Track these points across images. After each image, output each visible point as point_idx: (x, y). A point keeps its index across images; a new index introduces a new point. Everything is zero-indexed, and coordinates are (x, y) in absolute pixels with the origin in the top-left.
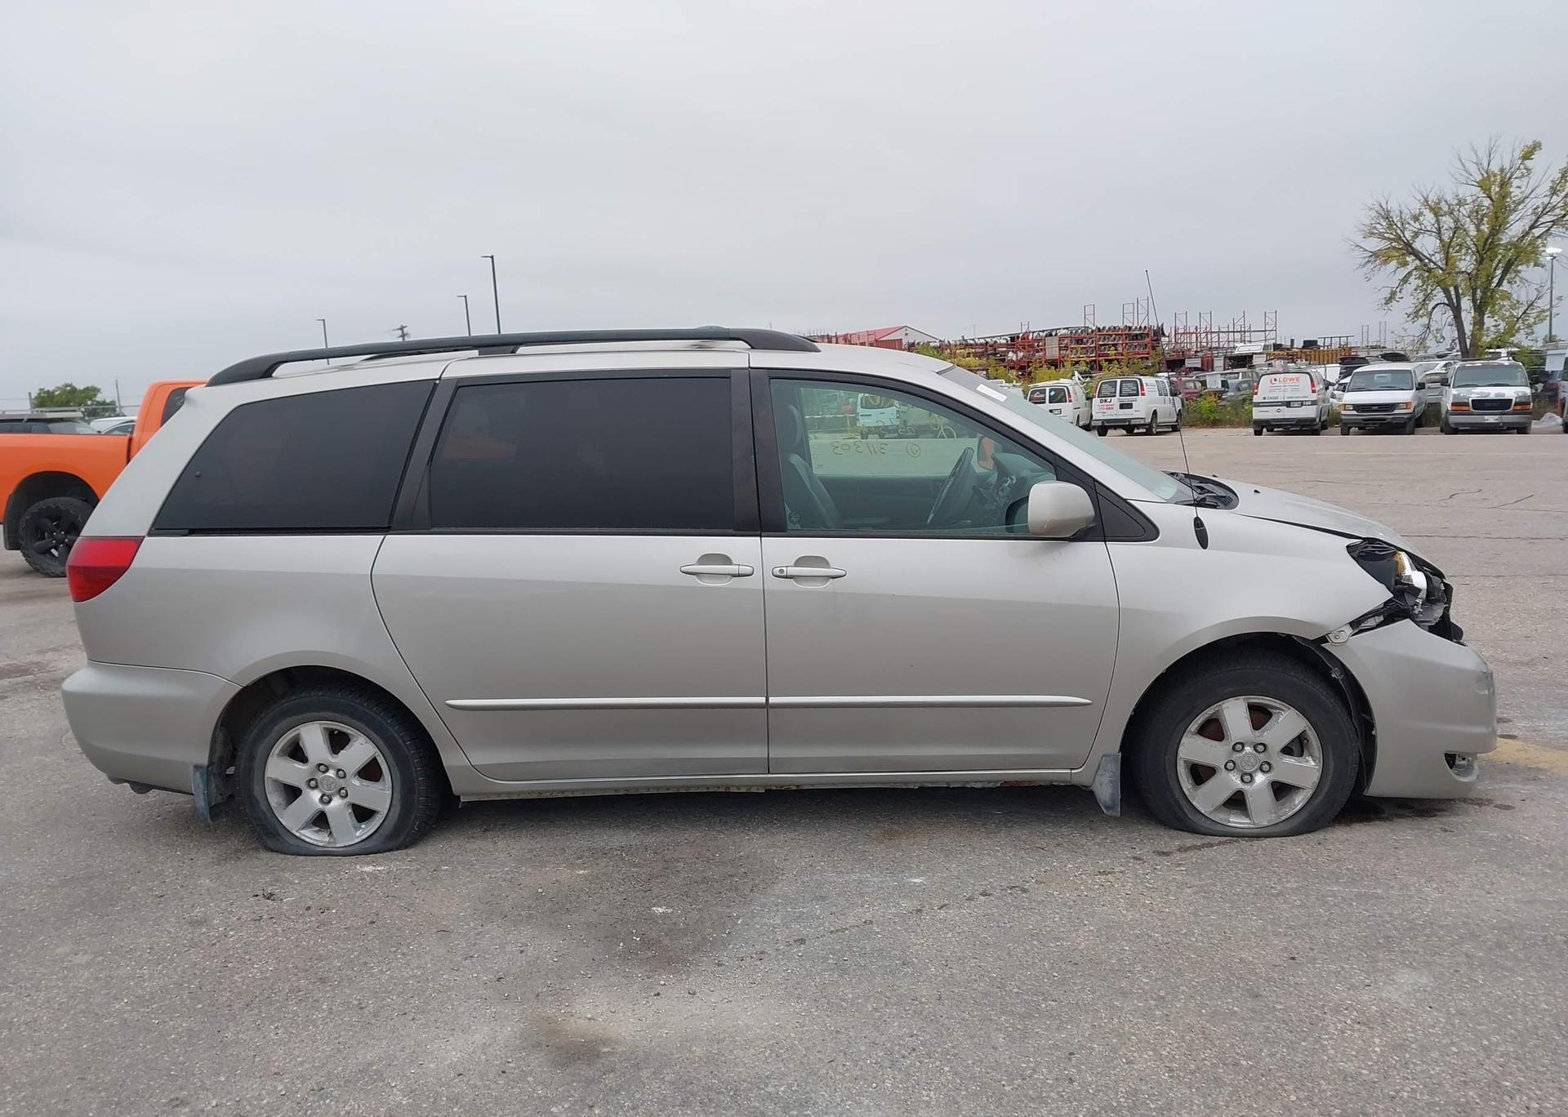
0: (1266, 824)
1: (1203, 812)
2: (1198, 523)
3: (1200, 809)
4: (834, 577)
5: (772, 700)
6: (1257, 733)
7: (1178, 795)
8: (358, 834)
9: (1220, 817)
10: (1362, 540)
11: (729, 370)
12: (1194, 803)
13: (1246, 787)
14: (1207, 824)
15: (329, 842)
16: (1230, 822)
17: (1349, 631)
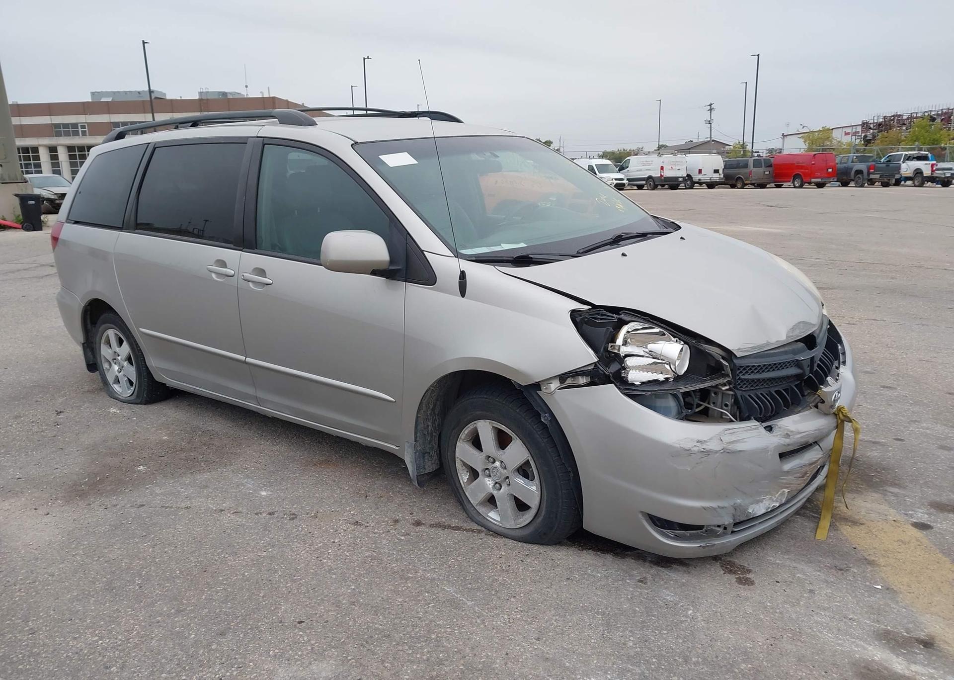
0: (508, 526)
1: (472, 502)
2: (463, 275)
3: (470, 499)
4: (267, 285)
5: (249, 360)
6: (501, 452)
7: (458, 485)
8: (129, 392)
9: (482, 510)
10: (590, 307)
11: (248, 138)
12: (467, 494)
13: (495, 493)
14: (473, 513)
15: (121, 393)
16: (488, 516)
17: (555, 385)
